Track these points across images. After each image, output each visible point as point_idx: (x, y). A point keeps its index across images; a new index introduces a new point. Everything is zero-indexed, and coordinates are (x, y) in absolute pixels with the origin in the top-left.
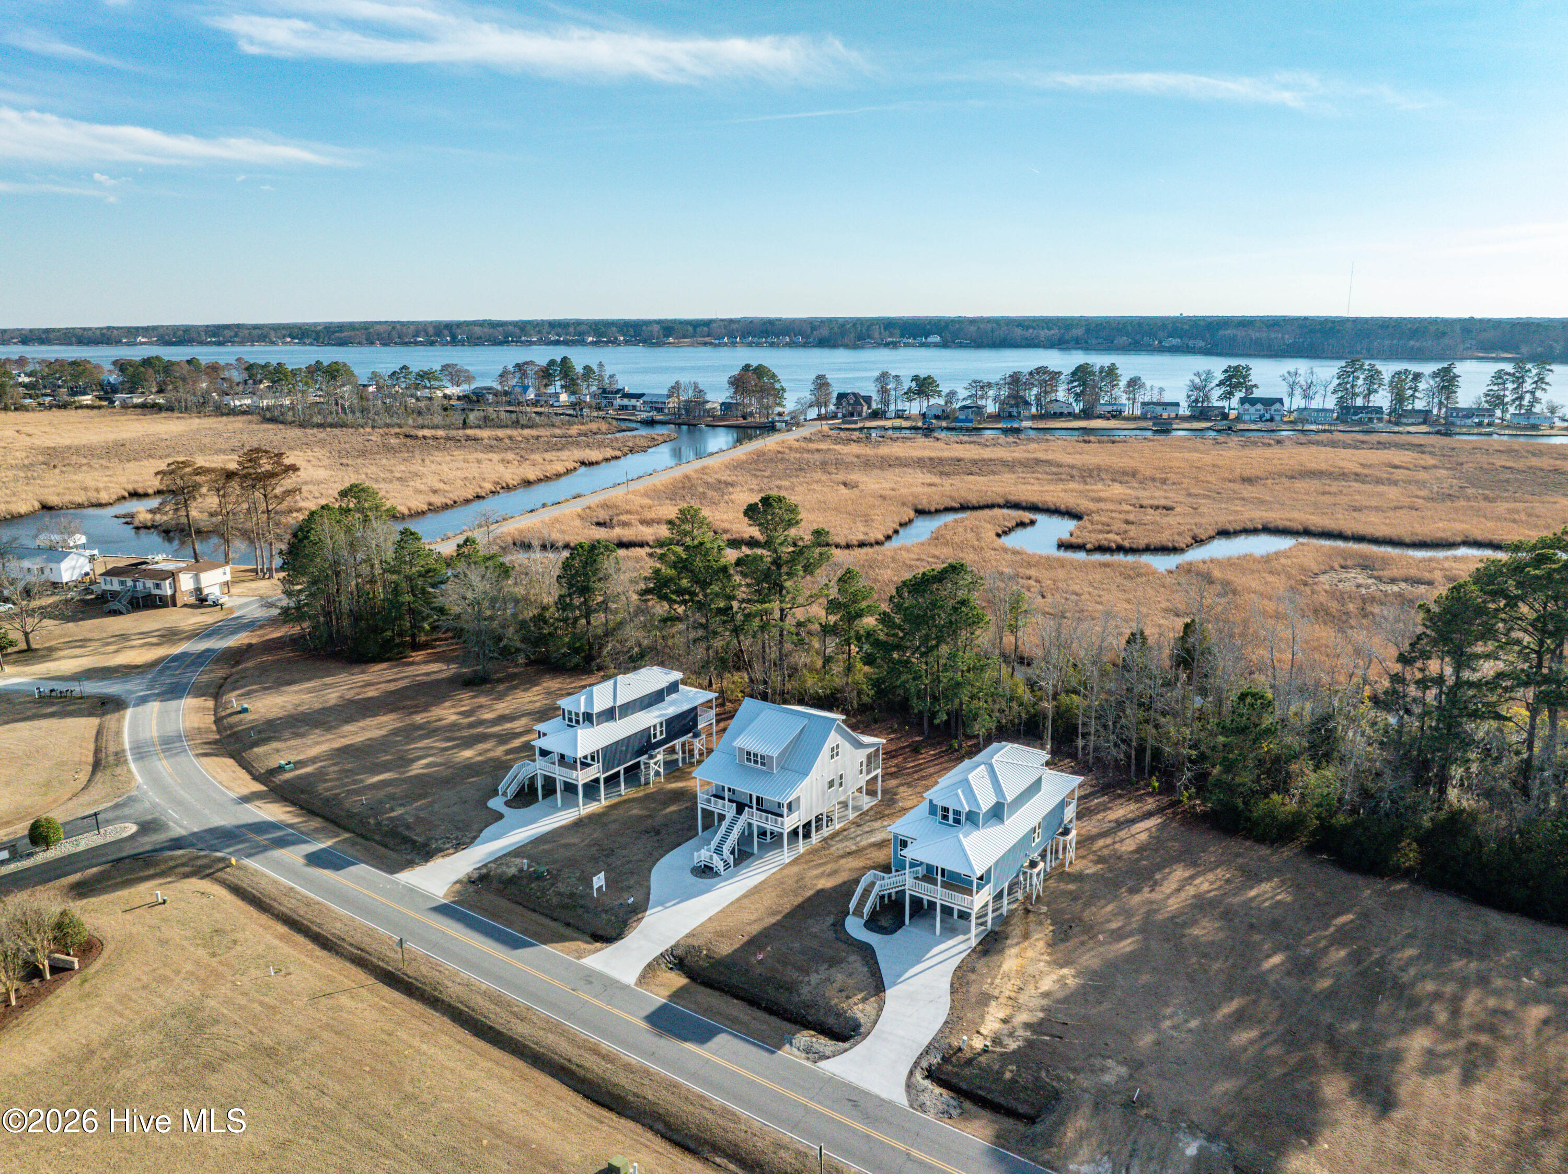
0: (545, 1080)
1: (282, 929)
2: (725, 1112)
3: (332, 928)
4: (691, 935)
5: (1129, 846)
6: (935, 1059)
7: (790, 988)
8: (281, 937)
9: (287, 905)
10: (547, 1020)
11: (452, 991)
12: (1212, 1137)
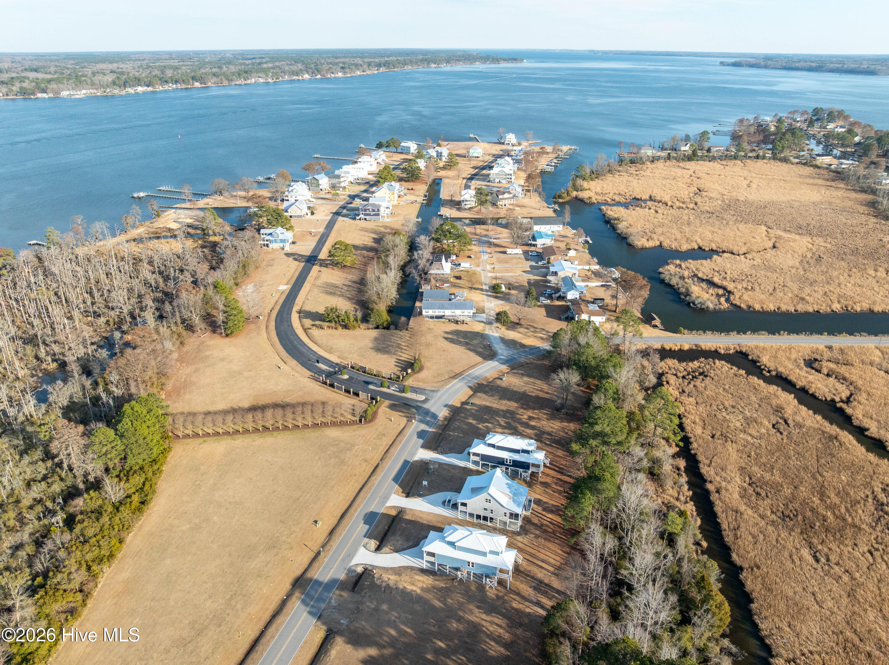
0: (347, 505)
1: (390, 443)
2: (340, 535)
3: (392, 450)
4: (411, 509)
5: (515, 605)
6: (370, 568)
7: (393, 534)
8: (387, 444)
9: (399, 438)
10: (366, 497)
11: (373, 478)
12: (347, 626)
